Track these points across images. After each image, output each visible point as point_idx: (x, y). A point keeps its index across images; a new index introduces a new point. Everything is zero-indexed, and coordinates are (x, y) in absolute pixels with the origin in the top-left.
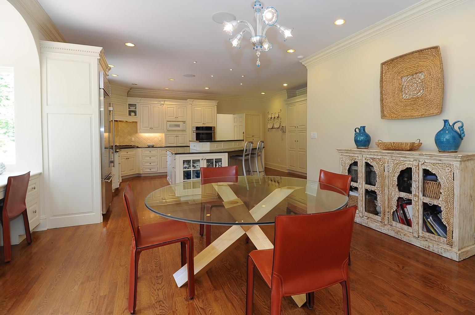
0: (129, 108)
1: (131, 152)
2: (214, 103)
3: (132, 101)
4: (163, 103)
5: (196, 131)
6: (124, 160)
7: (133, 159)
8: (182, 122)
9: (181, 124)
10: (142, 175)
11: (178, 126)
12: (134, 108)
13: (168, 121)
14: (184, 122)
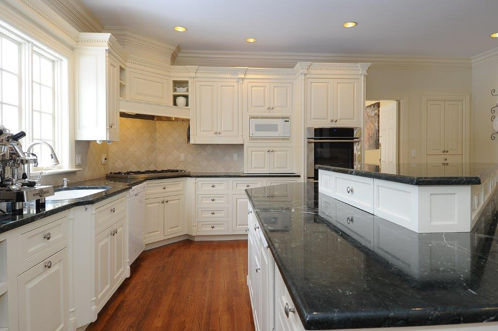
0: (175, 90)
1: (172, 186)
2: (360, 70)
3: (180, 73)
4: (243, 76)
5: (315, 139)
6: (157, 204)
7: (178, 201)
8: (282, 118)
9: (280, 122)
10: (196, 239)
11: (274, 128)
12: (185, 89)
13: (252, 118)
14: (287, 119)
